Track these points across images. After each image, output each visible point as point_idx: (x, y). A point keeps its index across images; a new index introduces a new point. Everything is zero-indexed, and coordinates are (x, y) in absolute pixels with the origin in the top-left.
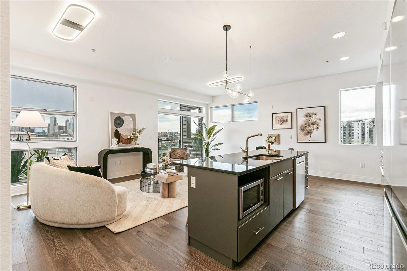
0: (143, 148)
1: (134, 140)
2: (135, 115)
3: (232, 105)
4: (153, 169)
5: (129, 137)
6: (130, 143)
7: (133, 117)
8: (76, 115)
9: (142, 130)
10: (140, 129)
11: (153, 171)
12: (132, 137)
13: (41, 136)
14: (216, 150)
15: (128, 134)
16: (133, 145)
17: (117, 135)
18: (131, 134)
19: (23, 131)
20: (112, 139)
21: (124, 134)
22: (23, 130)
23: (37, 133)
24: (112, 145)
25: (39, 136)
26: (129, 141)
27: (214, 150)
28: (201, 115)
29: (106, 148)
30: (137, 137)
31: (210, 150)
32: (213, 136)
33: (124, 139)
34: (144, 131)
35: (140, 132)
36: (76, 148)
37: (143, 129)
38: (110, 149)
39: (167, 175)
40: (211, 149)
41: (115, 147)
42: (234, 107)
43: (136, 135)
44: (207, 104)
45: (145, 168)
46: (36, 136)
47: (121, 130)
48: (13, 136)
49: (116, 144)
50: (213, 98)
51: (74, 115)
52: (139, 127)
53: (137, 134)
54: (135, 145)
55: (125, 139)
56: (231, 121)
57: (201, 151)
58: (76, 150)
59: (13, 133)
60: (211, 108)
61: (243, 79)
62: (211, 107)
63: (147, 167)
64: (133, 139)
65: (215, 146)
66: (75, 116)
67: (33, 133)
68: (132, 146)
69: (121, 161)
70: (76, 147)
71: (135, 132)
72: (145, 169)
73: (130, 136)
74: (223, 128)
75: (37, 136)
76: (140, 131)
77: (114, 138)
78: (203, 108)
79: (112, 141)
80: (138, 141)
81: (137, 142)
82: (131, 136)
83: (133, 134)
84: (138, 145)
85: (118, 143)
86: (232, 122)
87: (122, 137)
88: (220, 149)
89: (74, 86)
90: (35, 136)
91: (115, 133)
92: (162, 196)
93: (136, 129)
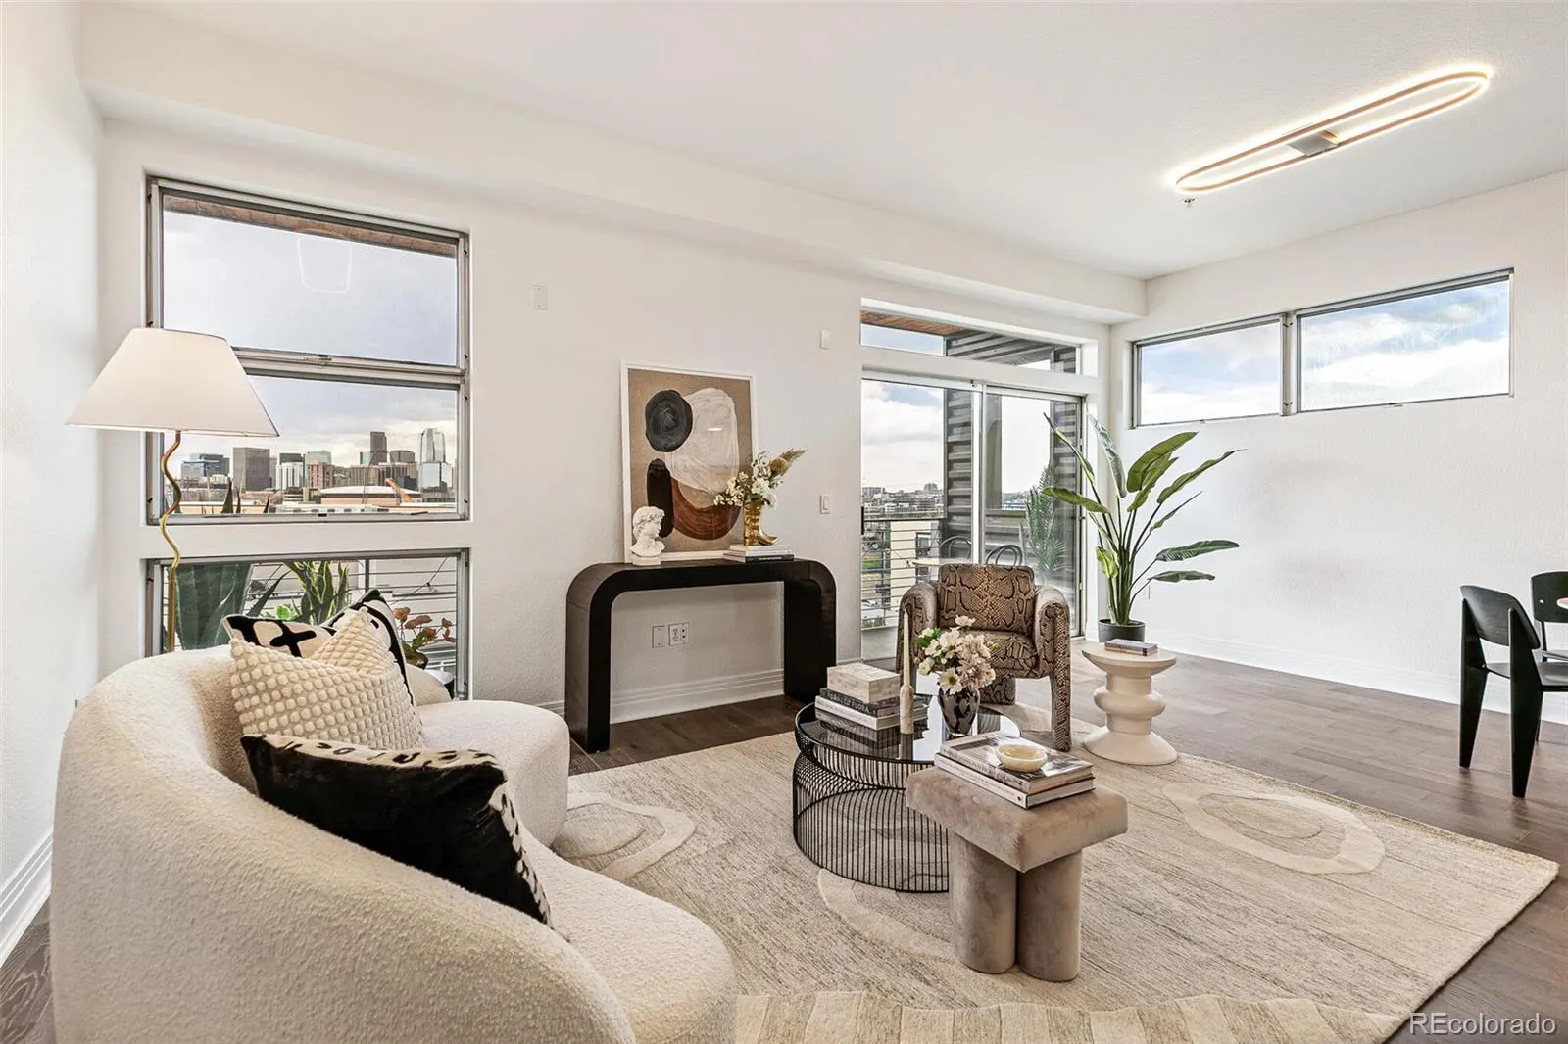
0: (787, 561)
1: (742, 517)
2: (748, 382)
3: (1286, 315)
4: (872, 710)
5: (718, 500)
6: (723, 532)
7: (738, 391)
8: (464, 382)
9: (787, 463)
10: (774, 455)
11: (871, 722)
12: (736, 500)
13: (436, 500)
14: (1183, 582)
15: (715, 486)
16: (736, 542)
17: (660, 487)
18: (729, 482)
19: (388, 485)
20: (634, 509)
21: (695, 486)
22: (387, 480)
23: (425, 490)
24: (634, 542)
25: (429, 500)
26: (717, 521)
27: (1174, 577)
28: (1072, 385)
29: (605, 556)
30: (757, 502)
31: (1144, 580)
32: (1161, 501)
33: (691, 508)
34: (794, 467)
35: (774, 473)
36: (463, 555)
37: (789, 456)
38: (623, 564)
39: (1017, 797)
40: (1151, 573)
41: (648, 553)
42: (1299, 328)
43: (753, 491)
44: (1111, 327)
45: (819, 694)
46: (421, 500)
47: (676, 463)
48: (360, 499)
49: (656, 539)
50: (1150, 284)
51: (458, 382)
52: (766, 446)
53: (761, 486)
54: (751, 544)
55: (700, 512)
56: (1278, 408)
57: (1073, 580)
58: (467, 565)
59: (361, 492)
60: (1136, 346)
61: (1484, 85)
62: (1133, 343)
63: (830, 686)
64: (736, 510)
65: (1178, 554)
66: (462, 386)
67: (413, 489)
68: (732, 547)
69: (679, 627)
70: (467, 551)
71: (749, 472)
72: (817, 697)
73: (723, 494)
74: (1227, 455)
75: (424, 501)
76: (777, 469)
77: (646, 502)
78: (1086, 350)
79: (636, 519)
80: (768, 522)
81: (757, 528)
82: (729, 496)
83: (737, 484)
84: (763, 542)
85: (665, 532)
86: (1285, 415)
87: (682, 499)
88: (1212, 578)
89: (457, 236)
90: (419, 502)
91: (650, 477)
92: (974, 950)
93: (755, 458)
